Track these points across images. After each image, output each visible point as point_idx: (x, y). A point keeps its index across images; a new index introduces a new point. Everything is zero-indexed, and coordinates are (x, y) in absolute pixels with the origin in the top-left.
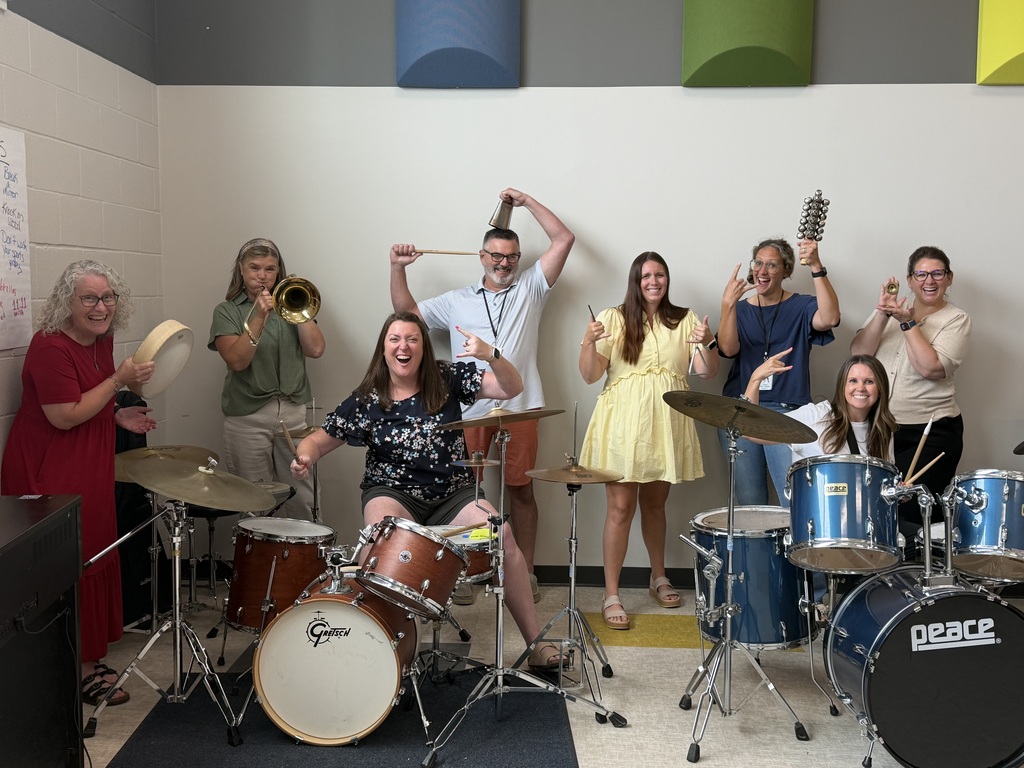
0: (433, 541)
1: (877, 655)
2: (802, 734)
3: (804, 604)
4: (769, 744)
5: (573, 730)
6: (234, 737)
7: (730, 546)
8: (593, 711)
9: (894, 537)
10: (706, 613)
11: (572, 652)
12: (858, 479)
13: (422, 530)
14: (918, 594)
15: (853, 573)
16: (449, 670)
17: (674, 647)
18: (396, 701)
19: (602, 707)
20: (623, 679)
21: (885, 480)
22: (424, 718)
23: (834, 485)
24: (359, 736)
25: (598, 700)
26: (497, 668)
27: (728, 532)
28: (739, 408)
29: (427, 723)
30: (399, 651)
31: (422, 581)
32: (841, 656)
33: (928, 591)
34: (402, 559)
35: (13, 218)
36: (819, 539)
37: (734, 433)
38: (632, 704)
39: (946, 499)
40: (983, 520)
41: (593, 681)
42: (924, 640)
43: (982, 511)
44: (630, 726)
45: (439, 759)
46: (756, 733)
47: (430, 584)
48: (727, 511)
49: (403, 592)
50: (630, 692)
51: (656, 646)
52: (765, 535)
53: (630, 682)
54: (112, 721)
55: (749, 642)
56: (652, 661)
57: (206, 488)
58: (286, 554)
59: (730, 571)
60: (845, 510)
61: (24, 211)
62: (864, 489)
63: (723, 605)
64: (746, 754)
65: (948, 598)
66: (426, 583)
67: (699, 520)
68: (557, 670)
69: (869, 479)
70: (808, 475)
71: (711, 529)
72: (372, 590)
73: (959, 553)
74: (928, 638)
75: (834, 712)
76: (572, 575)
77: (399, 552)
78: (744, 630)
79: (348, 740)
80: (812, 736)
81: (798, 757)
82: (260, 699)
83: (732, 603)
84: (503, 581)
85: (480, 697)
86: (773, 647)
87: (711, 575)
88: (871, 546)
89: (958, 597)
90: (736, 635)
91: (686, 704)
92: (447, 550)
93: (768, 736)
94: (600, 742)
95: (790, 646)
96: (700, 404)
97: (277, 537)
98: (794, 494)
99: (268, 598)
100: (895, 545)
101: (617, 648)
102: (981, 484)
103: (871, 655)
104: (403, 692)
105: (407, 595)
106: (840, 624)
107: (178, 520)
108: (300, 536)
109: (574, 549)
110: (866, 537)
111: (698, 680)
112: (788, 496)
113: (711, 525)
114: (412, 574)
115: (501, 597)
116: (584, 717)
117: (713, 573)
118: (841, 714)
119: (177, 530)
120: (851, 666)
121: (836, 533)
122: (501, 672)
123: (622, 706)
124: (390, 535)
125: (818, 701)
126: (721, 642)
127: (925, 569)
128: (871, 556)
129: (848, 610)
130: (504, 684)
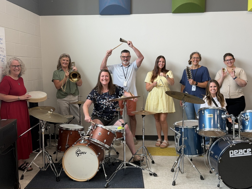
0: (107, 130)
1: (221, 158)
2: (202, 178)
3: (203, 145)
4: (193, 181)
5: (144, 177)
6: (58, 179)
7: (183, 130)
8: (149, 172)
9: (225, 128)
10: (177, 148)
11: (143, 157)
12: (216, 113)
13: (104, 127)
14: (232, 143)
15: (215, 137)
16: (113, 162)
17: (170, 156)
18: (98, 170)
19: (151, 171)
20: (157, 164)
21: (223, 113)
22: (105, 174)
23: (209, 115)
24: (89, 179)
25: (150, 169)
26: (124, 162)
27: (182, 127)
28: (185, 95)
29: (106, 176)
30: (99, 158)
31: (104, 140)
32: (212, 158)
33: (234, 142)
34: (99, 134)
35: (2, 49)
36: (206, 129)
37: (184, 101)
38: (159, 171)
39: (238, 118)
40: (248, 123)
41: (149, 165)
42: (233, 154)
43: (248, 121)
44: (158, 176)
45: (109, 185)
46: (190, 178)
47: (106, 141)
48: (182, 121)
49: (99, 143)
50: (159, 167)
51: (166, 155)
52: (192, 128)
53: (159, 165)
54: (28, 175)
55: (189, 155)
56: (165, 159)
57: (50, 117)
58: (71, 133)
59: (183, 137)
60: (212, 121)
61: (5, 48)
62: (217, 116)
63: (181, 145)
64: (187, 183)
65: (239, 143)
66: (105, 140)
67: (176, 124)
68: (140, 162)
69: (219, 113)
70: (203, 112)
71: (179, 126)
72: (92, 142)
73: (242, 132)
74: (234, 154)
75: (211, 172)
76: (143, 138)
77: (98, 133)
78: (187, 151)
79: (86, 180)
80: (205, 179)
81: (201, 184)
82: (64, 170)
83: (184, 145)
84: (125, 140)
85: (120, 169)
86: (195, 156)
87: (178, 138)
88: (219, 130)
89: (242, 143)
90: (185, 153)
91: (173, 170)
92: (110, 132)
93: (193, 179)
94: (150, 180)
95: (199, 156)
96: (175, 94)
97: (69, 129)
98: (199, 117)
99: (67, 144)
100: (225, 130)
101: (156, 156)
102: (248, 114)
103: (219, 158)
104: (100, 168)
105: (100, 144)
106: (212, 150)
107: (43, 125)
108: (75, 128)
109: (144, 131)
110: (218, 128)
111: (175, 164)
112: (198, 117)
113: (179, 125)
114: (102, 138)
115: (125, 144)
116: (146, 174)
117: (179, 137)
118: (212, 173)
119: (43, 127)
120: (214, 161)
121: (210, 127)
122: (125, 163)
123: (156, 171)
124: (96, 128)
125: (207, 169)
126: (181, 155)
127: (233, 136)
128: (220, 133)
129: (214, 146)
130: (126, 166)
